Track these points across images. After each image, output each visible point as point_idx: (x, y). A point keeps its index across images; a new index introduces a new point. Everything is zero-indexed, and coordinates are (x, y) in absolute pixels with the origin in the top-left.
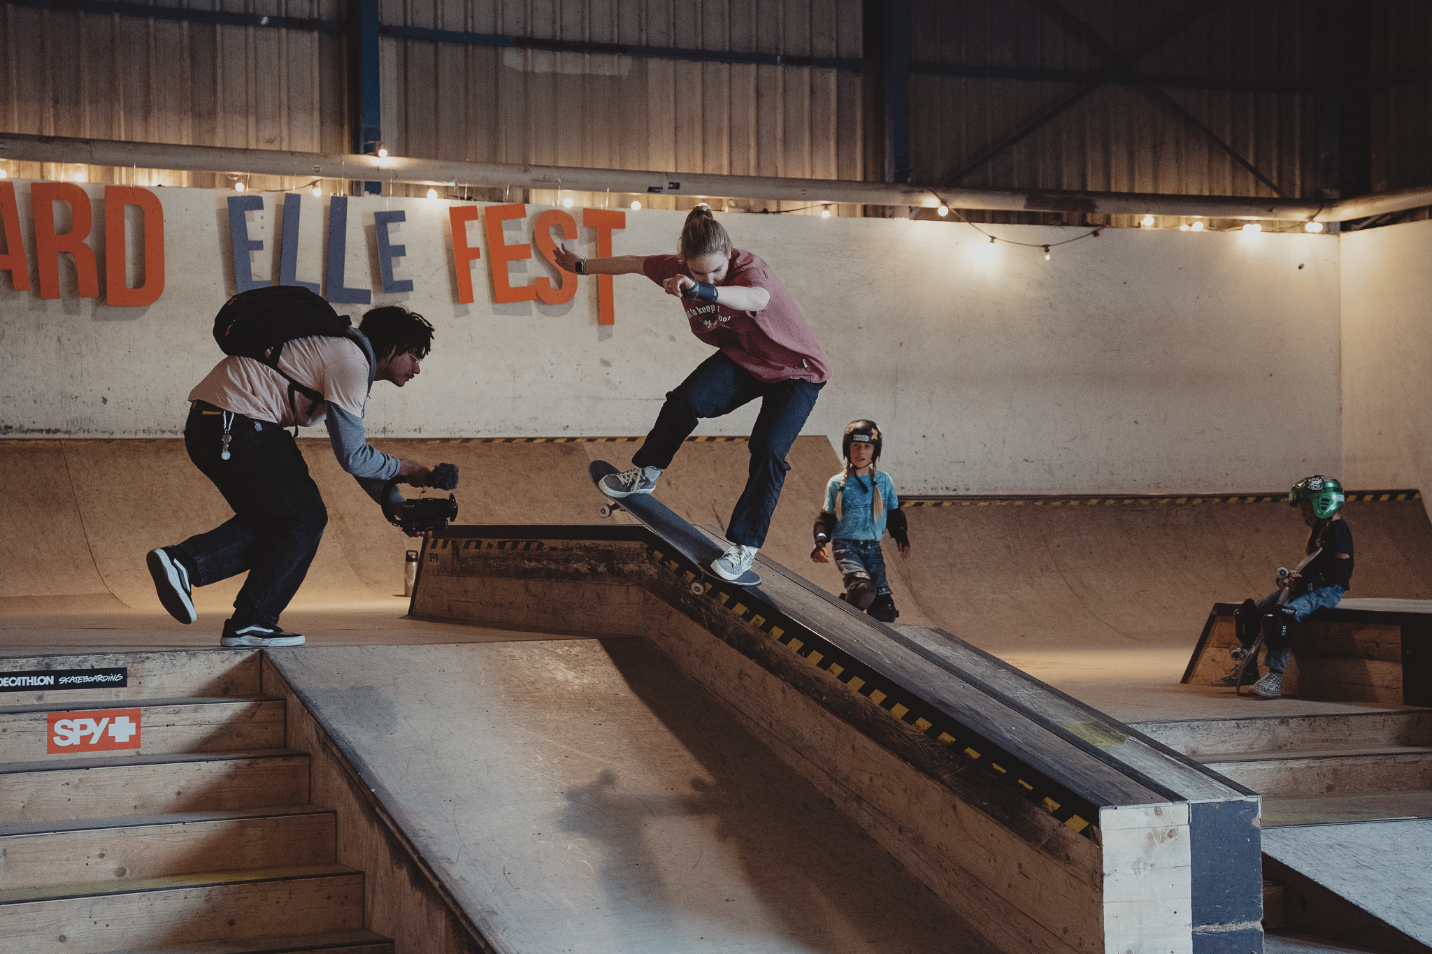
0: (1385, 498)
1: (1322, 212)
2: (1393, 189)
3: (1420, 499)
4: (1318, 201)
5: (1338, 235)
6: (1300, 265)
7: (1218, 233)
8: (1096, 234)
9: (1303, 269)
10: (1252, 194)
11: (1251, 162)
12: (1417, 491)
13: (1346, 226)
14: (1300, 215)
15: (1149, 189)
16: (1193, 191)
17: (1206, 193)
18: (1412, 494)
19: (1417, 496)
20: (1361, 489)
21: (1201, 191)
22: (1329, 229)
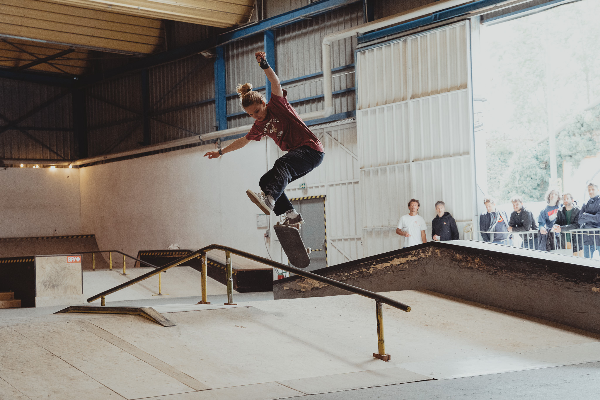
0: (84, 237)
1: (72, 163)
2: (93, 156)
3: (95, 237)
4: (72, 160)
5: (79, 168)
6: (68, 176)
7: (44, 169)
8: (5, 169)
9: (69, 178)
10: (56, 158)
11: (55, 150)
12: (94, 235)
13: (81, 166)
14: (66, 164)
15: (24, 157)
16: (38, 157)
17: (42, 158)
18: (93, 236)
19: (94, 236)
20: (77, 235)
21: (40, 157)
22: (76, 167)
